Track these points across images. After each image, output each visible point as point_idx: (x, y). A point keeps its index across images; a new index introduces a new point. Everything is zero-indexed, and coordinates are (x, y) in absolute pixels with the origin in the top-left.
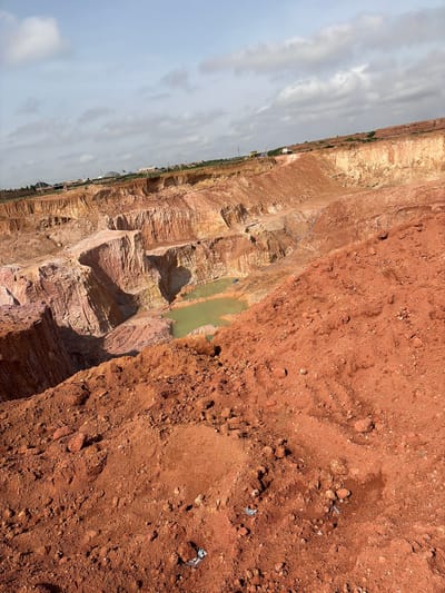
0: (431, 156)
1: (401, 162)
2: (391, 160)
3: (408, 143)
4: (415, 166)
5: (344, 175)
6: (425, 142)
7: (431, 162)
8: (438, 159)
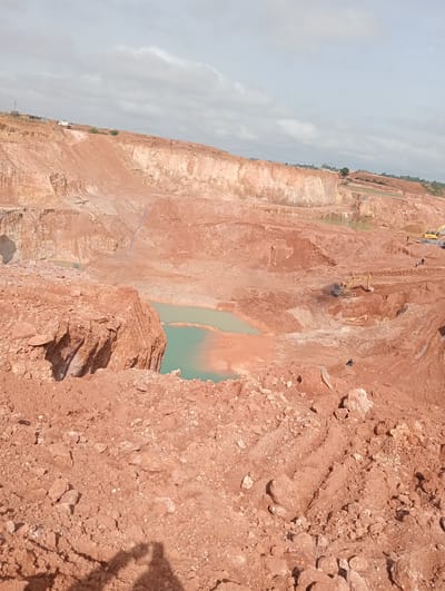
0: (227, 177)
1: (200, 175)
2: (190, 170)
3: (209, 160)
4: (211, 182)
5: (141, 172)
6: (224, 164)
7: (226, 184)
8: (232, 183)
